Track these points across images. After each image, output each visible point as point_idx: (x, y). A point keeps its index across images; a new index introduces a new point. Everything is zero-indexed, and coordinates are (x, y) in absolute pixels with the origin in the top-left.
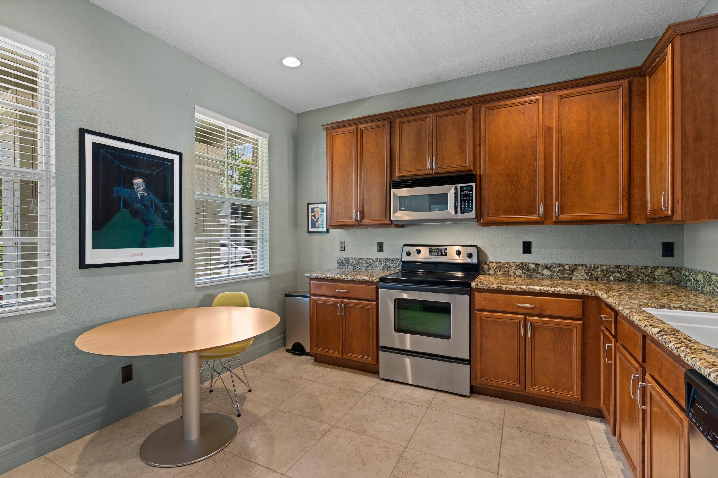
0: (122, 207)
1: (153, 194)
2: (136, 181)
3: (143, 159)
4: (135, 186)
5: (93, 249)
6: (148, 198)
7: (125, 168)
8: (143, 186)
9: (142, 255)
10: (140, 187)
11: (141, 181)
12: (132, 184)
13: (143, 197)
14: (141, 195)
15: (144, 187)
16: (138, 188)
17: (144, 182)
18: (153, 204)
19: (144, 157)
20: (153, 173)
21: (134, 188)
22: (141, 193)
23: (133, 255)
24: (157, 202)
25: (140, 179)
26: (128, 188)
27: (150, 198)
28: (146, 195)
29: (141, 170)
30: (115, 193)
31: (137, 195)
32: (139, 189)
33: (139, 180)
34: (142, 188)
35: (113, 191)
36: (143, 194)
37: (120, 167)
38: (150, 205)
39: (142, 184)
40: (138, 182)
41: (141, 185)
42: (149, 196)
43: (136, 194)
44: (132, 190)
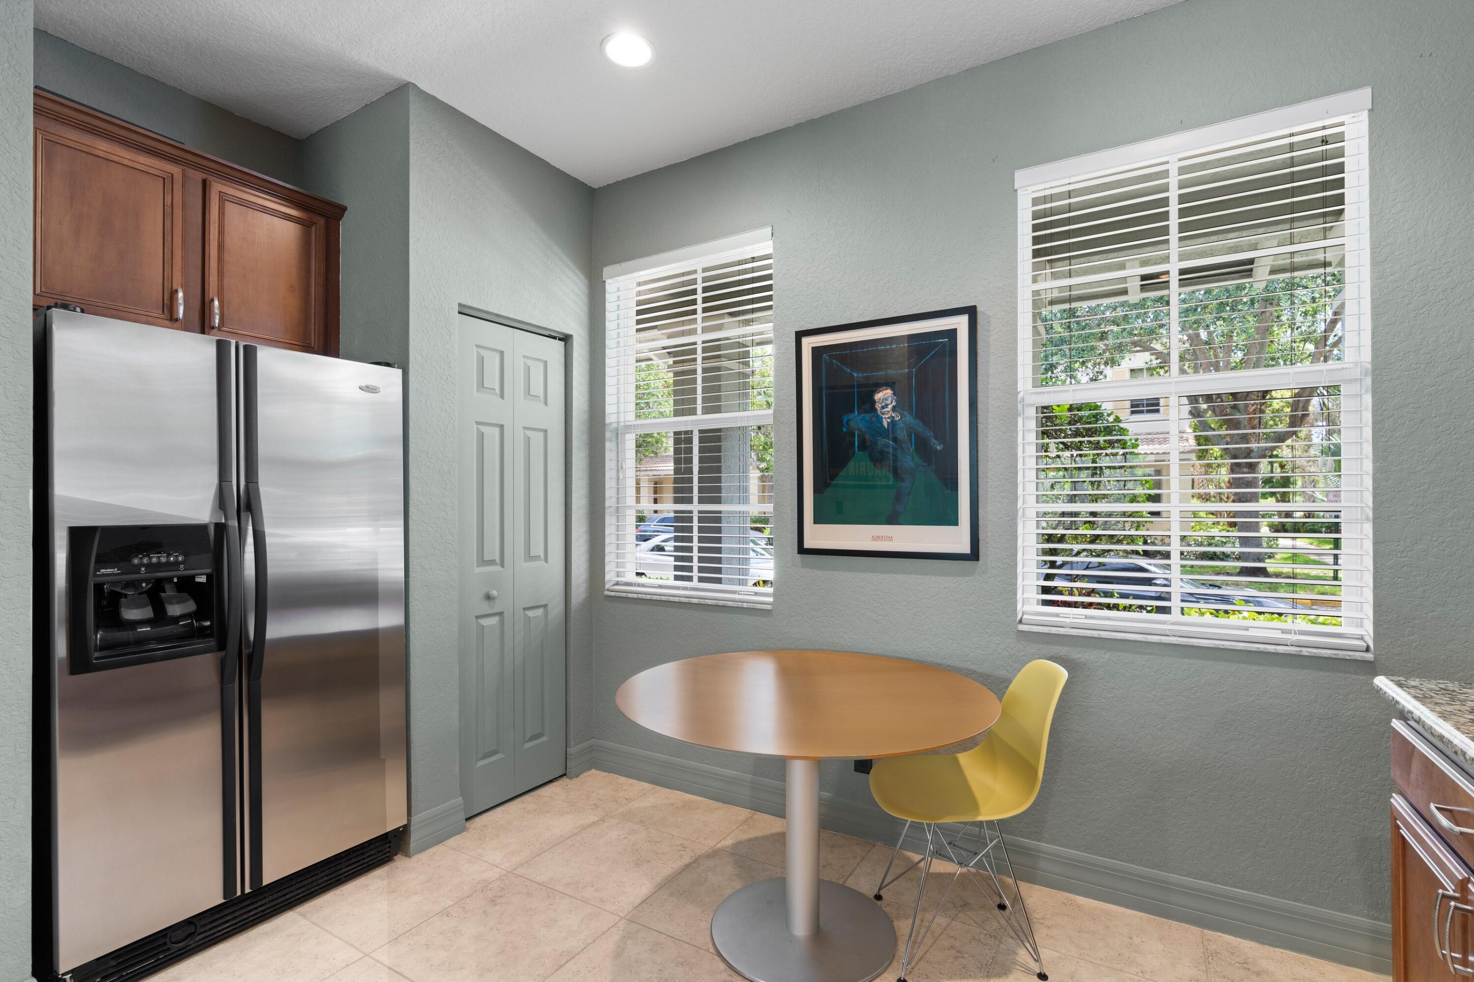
0: (856, 449)
1: (912, 415)
2: (878, 396)
3: (892, 349)
4: (878, 406)
5: (815, 523)
6: (902, 425)
7: (860, 375)
8: (891, 403)
9: (890, 539)
10: (887, 405)
11: (889, 392)
12: (874, 402)
13: (893, 423)
14: (889, 420)
15: (894, 403)
16: (883, 408)
17: (894, 394)
18: (913, 434)
19: (893, 345)
20: (912, 371)
21: (876, 410)
22: (889, 418)
23: (875, 538)
24: (920, 429)
25: (886, 389)
26: (866, 412)
27: (906, 424)
28: (898, 419)
29: (889, 372)
30: (846, 426)
31: (881, 423)
32: (885, 410)
33: (885, 392)
34: (890, 406)
35: (842, 422)
36: (893, 417)
37: (854, 376)
38: (906, 438)
39: (890, 399)
40: (884, 396)
41: (889, 402)
42: (903, 420)
43: (880, 420)
44: (872, 414)
